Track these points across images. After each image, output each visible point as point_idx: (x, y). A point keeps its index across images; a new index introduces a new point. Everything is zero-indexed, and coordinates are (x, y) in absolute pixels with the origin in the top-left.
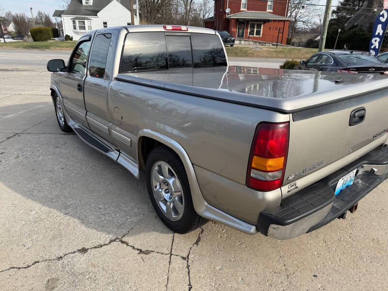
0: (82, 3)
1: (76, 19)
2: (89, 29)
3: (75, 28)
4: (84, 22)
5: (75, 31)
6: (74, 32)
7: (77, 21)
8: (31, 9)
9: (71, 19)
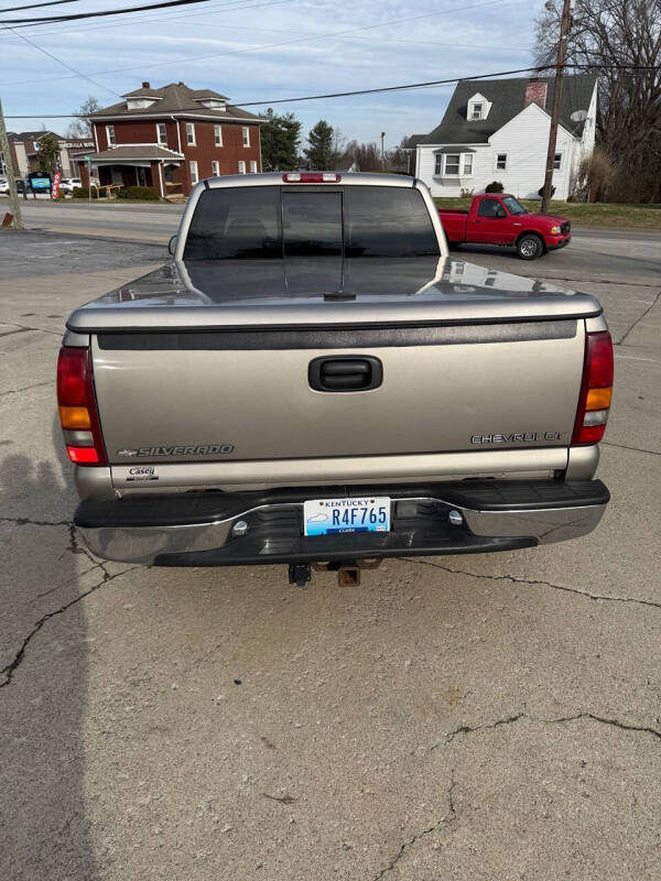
0: (465, 117)
1: (443, 151)
2: (465, 172)
3: (438, 170)
4: (458, 157)
5: (437, 176)
6: (435, 179)
7: (445, 156)
8: (383, 134)
9: (434, 152)
